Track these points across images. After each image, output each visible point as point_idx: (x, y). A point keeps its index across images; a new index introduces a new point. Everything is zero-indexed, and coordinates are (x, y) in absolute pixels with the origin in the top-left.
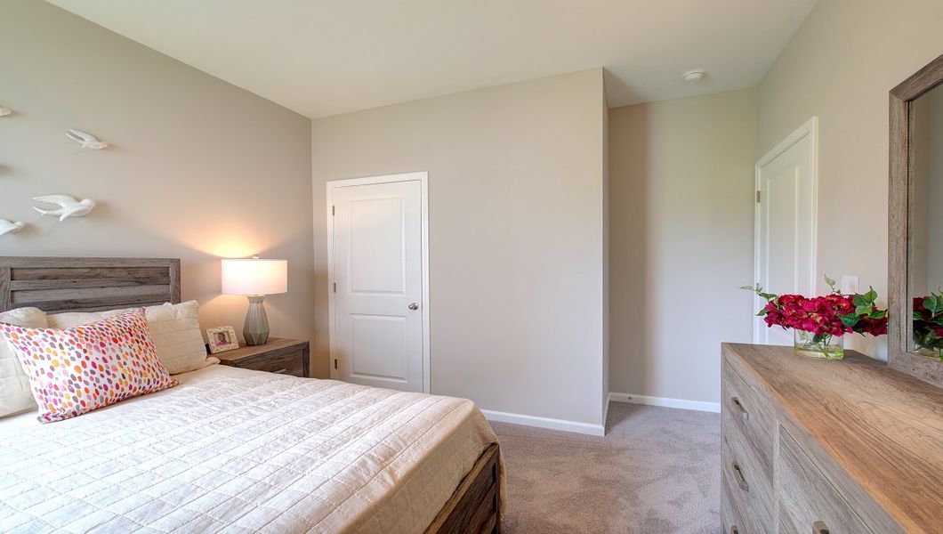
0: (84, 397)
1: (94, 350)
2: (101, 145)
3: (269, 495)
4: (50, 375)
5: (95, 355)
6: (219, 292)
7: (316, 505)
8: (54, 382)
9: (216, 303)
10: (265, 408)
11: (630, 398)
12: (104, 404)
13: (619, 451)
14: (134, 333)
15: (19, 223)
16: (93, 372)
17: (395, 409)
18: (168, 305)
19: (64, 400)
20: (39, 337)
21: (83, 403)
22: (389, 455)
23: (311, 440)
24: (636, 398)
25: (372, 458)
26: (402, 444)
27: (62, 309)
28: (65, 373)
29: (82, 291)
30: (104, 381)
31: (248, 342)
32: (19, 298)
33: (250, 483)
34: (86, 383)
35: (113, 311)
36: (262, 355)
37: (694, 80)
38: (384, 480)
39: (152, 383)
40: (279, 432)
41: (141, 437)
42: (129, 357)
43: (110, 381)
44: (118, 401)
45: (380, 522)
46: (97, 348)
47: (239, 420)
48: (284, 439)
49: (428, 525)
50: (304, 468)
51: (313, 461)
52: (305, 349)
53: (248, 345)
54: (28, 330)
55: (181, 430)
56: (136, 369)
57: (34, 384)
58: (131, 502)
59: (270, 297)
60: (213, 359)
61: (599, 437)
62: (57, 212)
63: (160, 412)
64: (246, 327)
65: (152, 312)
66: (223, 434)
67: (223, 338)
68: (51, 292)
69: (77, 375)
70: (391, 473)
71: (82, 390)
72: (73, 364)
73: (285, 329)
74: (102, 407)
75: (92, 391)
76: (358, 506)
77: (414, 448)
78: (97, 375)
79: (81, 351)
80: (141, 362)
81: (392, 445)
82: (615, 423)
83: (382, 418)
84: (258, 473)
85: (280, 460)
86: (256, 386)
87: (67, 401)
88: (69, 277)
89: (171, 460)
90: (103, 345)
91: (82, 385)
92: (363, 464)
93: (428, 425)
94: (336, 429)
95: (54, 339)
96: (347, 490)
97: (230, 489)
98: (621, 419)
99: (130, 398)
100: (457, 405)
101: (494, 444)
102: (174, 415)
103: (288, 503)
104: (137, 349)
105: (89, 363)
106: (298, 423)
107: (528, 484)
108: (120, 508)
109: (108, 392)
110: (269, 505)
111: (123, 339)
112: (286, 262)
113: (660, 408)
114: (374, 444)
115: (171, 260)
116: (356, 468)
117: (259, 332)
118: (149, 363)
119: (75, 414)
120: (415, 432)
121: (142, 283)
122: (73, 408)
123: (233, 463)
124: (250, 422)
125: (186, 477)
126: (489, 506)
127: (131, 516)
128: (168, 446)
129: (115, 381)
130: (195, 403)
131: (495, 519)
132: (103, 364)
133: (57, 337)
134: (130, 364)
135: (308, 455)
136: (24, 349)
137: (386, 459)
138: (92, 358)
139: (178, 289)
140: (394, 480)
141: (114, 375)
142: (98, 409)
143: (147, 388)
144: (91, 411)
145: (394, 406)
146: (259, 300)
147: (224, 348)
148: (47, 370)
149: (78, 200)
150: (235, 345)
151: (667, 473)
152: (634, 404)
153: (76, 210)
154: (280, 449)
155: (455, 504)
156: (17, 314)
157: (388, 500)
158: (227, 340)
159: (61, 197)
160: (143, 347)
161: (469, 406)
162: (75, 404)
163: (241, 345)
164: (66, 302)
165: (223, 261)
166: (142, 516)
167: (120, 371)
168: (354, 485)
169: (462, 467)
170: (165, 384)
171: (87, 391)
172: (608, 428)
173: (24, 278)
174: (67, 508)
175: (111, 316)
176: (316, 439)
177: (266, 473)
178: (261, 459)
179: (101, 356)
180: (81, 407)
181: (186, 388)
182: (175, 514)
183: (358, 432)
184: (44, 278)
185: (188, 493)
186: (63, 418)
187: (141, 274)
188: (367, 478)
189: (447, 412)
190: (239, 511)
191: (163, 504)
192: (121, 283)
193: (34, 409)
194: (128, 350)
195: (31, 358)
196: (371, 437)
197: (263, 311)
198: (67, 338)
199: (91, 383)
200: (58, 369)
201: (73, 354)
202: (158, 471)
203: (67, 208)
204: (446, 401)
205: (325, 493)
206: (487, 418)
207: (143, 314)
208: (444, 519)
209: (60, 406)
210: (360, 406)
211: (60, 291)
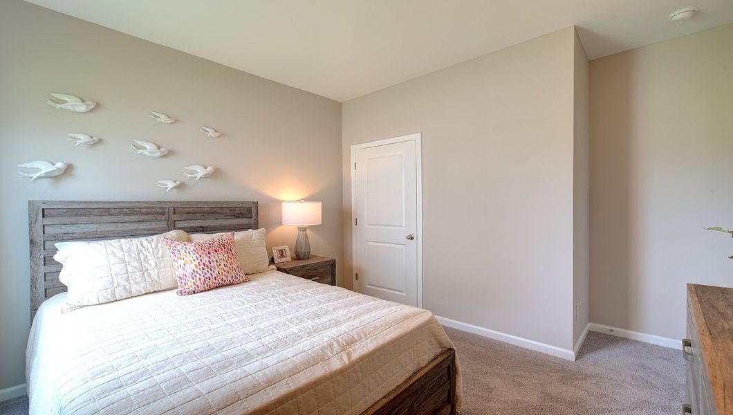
0: (198, 283)
1: (205, 256)
2: (217, 134)
3: (268, 354)
4: (183, 269)
5: (205, 259)
6: (280, 223)
7: (291, 366)
8: (185, 273)
9: (278, 231)
10: (289, 300)
11: (612, 331)
12: (208, 288)
13: (586, 377)
14: (226, 247)
15: (178, 182)
16: (203, 269)
17: (369, 311)
18: (250, 230)
19: (189, 284)
20: (179, 247)
21: (198, 286)
22: (352, 342)
23: (305, 325)
24: (619, 331)
25: (338, 342)
26: (363, 336)
27: (197, 231)
28: (190, 268)
29: (207, 221)
30: (208, 275)
31: (298, 257)
32: (178, 224)
33: (260, 345)
34: (200, 275)
35: (217, 234)
36: (304, 266)
37: (682, 20)
38: (342, 359)
39: (234, 278)
40: (289, 317)
41: (219, 309)
42: (222, 261)
43: (211, 275)
44: (217, 287)
45: (334, 387)
46: (206, 255)
47: (271, 306)
48: (291, 322)
49: (378, 399)
50: (295, 341)
51: (302, 338)
52: (333, 264)
53: (298, 259)
54: (176, 242)
55: (238, 308)
56: (226, 269)
57: (177, 273)
58: (198, 345)
59: (311, 227)
60: (273, 266)
61: (568, 361)
62: (195, 175)
63: (233, 296)
64: (296, 248)
65: (239, 236)
66: (259, 314)
67: (282, 254)
68: (192, 222)
69: (195, 270)
70: (349, 355)
71: (198, 279)
72: (194, 263)
73: (321, 250)
74: (208, 290)
75: (203, 280)
76: (319, 372)
77: (372, 341)
78: (205, 271)
79: (198, 256)
80: (229, 265)
81: (355, 336)
82: (591, 351)
83: (356, 316)
84: (267, 340)
85: (281, 334)
86: (290, 286)
87: (190, 285)
88: (201, 213)
89: (227, 325)
90: (209, 253)
91: (198, 275)
92: (331, 345)
93: (388, 325)
94: (324, 320)
95: (186, 248)
96: (314, 360)
97: (249, 347)
98: (599, 347)
99: (223, 286)
100: (416, 314)
101: (450, 349)
102: (239, 299)
103: (275, 361)
104: (227, 257)
105: (201, 263)
106: (304, 312)
107: (490, 389)
108: (192, 347)
109: (211, 281)
110: (265, 360)
111: (220, 250)
112: (320, 204)
113: (645, 345)
114: (343, 333)
115: (253, 203)
116: (325, 347)
117: (304, 251)
118: (233, 265)
119: (194, 292)
120: (376, 329)
121: (237, 217)
122: (193, 289)
123: (257, 332)
124: (277, 308)
125: (229, 336)
126: (444, 397)
127: (195, 353)
128: (229, 316)
129: (214, 275)
130: (253, 293)
131: (449, 409)
132: (209, 265)
133: (188, 247)
134: (222, 266)
135: (300, 334)
136: (173, 253)
137: (348, 344)
138: (204, 261)
139: (257, 221)
140: (349, 360)
141: (214, 272)
142: (205, 290)
143: (232, 281)
144: (202, 291)
145: (369, 309)
146: (304, 229)
147: (283, 260)
148: (182, 266)
149: (206, 168)
150: (289, 258)
151: (635, 405)
152: (615, 337)
153: (205, 173)
154: (286, 327)
155: (404, 388)
156: (173, 233)
157: (341, 372)
158: (284, 254)
159: (198, 166)
160: (230, 256)
161: (427, 315)
162: (194, 286)
163: (293, 259)
164: (199, 227)
165: (283, 203)
166: (201, 353)
167: (217, 270)
168: (320, 357)
169: (416, 362)
170: (241, 280)
171: (200, 279)
172: (580, 355)
173: (180, 213)
174: (170, 342)
175: (216, 236)
176: (308, 324)
177: (271, 341)
178: (273, 332)
179: (207, 259)
180: (197, 288)
181: (252, 283)
182: (216, 356)
183: (337, 323)
184: (188, 213)
185: (227, 345)
186: (188, 294)
187: (237, 211)
188: (330, 355)
189: (406, 318)
190: (248, 361)
191: (213, 349)
192: (226, 217)
193: (176, 288)
194: (222, 257)
195: (176, 258)
196: (343, 328)
197: (307, 237)
198: (193, 248)
199: (202, 275)
200: (187, 266)
201: (195, 258)
202: (219, 330)
203: (200, 172)
204: (408, 310)
205: (299, 359)
206: (440, 323)
207: (233, 236)
208: (392, 397)
209: (187, 287)
210: (346, 306)
211: (196, 221)
